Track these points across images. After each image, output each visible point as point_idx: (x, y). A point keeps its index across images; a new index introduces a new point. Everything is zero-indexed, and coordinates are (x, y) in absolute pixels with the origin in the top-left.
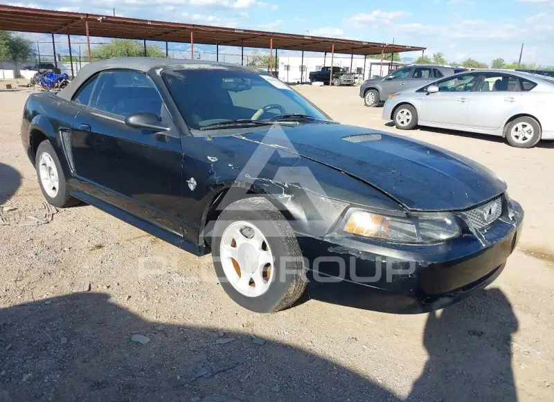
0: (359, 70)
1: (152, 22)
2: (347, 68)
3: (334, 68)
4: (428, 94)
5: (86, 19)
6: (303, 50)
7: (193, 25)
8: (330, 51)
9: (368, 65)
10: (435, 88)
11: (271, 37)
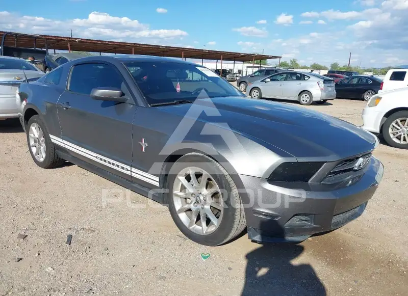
0: (239, 72)
1: (109, 42)
2: (232, 70)
3: (223, 70)
4: (266, 82)
5: (69, 41)
6: (203, 59)
7: (134, 44)
8: (221, 60)
9: (245, 68)
10: (269, 80)
11: (183, 50)
